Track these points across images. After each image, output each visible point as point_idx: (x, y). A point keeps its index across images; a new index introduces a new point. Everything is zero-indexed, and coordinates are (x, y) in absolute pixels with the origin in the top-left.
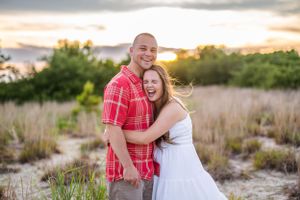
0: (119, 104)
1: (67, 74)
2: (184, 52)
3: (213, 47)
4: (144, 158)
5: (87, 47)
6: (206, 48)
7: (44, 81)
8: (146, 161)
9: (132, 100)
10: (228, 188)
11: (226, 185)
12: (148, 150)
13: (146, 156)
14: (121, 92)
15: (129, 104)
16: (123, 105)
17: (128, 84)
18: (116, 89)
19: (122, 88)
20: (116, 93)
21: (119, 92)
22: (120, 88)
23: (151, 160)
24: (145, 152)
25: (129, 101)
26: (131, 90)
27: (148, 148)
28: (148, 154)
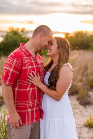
0: (12, 70)
1: (12, 44)
4: (33, 107)
6: (78, 32)
8: (35, 109)
9: (23, 68)
11: (87, 108)
12: (36, 102)
13: (34, 105)
14: (15, 62)
15: (21, 71)
16: (15, 71)
17: (21, 56)
18: (12, 59)
19: (16, 59)
20: (10, 62)
21: (13, 62)
22: (14, 59)
23: (38, 108)
24: (34, 103)
25: (20, 68)
26: (23, 61)
27: (36, 100)
28: (36, 104)
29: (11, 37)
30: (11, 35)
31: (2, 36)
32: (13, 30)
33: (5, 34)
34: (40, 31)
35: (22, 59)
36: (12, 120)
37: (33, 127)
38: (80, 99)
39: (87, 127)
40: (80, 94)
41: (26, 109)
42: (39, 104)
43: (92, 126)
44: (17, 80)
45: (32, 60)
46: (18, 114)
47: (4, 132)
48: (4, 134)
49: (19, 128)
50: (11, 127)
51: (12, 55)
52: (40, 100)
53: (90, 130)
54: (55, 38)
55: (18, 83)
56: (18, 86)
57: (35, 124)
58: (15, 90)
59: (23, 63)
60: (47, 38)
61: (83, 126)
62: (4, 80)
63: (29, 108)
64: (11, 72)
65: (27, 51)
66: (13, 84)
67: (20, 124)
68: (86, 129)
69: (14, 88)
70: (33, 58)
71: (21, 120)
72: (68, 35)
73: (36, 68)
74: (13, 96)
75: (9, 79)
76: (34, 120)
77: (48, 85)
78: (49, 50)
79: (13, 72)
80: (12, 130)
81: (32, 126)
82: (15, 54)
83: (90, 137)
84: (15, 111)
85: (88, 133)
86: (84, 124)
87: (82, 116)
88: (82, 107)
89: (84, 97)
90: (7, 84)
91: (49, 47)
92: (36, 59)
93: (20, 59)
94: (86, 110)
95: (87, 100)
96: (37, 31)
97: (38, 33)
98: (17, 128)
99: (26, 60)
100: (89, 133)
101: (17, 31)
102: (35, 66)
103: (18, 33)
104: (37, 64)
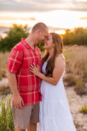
0: (15, 60)
1: (16, 40)
2: (68, 30)
3: (82, 28)
4: (33, 91)
5: (25, 28)
6: (78, 29)
7: (6, 43)
8: (34, 92)
9: (25, 59)
10: (84, 99)
11: (83, 97)
12: (35, 86)
13: (34, 90)
14: (17, 54)
15: (23, 61)
16: (17, 61)
17: (23, 49)
18: (15, 52)
19: (18, 51)
20: (14, 54)
21: (16, 54)
22: (17, 51)
23: (37, 92)
24: (33, 87)
25: (22, 59)
26: (24, 53)
27: (35, 85)
28: (35, 89)
29: (14, 33)
30: (14, 31)
31: (6, 33)
32: (16, 26)
33: (8, 30)
34: (38, 28)
35: (23, 51)
36: (16, 101)
37: (33, 108)
38: (77, 90)
39: (82, 113)
40: (77, 85)
41: (27, 93)
42: (38, 88)
43: (86, 112)
44: (20, 69)
45: (32, 52)
46: (21, 97)
47: (10, 114)
48: (10, 115)
49: (22, 108)
50: (15, 107)
51: (15, 48)
52: (38, 85)
53: (84, 115)
54: (51, 34)
55: (20, 71)
56: (20, 74)
57: (35, 105)
58: (18, 77)
59: (24, 54)
60: (44, 33)
61: (79, 112)
62: (9, 69)
63: (30, 91)
64: (14, 62)
65: (28, 44)
66: (16, 72)
67: (22, 105)
68: (81, 115)
69: (18, 75)
70: (32, 50)
71: (23, 102)
72: (69, 31)
73: (35, 58)
74: (16, 82)
75: (13, 67)
76: (34, 102)
77: (46, 73)
78: (46, 44)
79: (16, 62)
80: (16, 110)
81: (32, 106)
82: (17, 47)
83: (84, 121)
84: (19, 94)
85: (82, 118)
86: (80, 111)
87: (78, 104)
88: (78, 97)
89: (80, 87)
90: (12, 72)
91: (46, 41)
92: (35, 51)
93: (21, 51)
94: (82, 99)
95: (84, 90)
96: (36, 27)
97: (37, 29)
98: (20, 108)
99: (27, 52)
100: (84, 118)
101: (20, 28)
102: (34, 57)
103: (21, 30)
104: (35, 55)
